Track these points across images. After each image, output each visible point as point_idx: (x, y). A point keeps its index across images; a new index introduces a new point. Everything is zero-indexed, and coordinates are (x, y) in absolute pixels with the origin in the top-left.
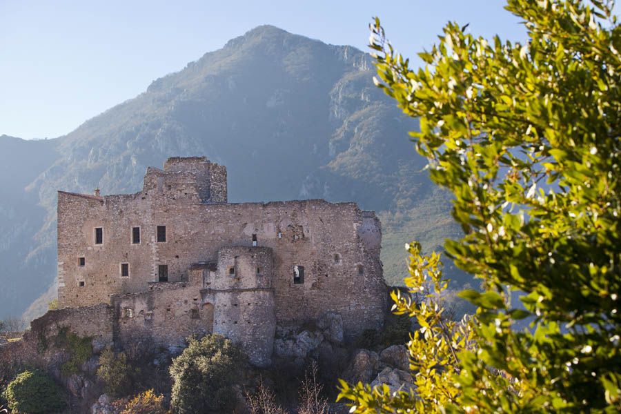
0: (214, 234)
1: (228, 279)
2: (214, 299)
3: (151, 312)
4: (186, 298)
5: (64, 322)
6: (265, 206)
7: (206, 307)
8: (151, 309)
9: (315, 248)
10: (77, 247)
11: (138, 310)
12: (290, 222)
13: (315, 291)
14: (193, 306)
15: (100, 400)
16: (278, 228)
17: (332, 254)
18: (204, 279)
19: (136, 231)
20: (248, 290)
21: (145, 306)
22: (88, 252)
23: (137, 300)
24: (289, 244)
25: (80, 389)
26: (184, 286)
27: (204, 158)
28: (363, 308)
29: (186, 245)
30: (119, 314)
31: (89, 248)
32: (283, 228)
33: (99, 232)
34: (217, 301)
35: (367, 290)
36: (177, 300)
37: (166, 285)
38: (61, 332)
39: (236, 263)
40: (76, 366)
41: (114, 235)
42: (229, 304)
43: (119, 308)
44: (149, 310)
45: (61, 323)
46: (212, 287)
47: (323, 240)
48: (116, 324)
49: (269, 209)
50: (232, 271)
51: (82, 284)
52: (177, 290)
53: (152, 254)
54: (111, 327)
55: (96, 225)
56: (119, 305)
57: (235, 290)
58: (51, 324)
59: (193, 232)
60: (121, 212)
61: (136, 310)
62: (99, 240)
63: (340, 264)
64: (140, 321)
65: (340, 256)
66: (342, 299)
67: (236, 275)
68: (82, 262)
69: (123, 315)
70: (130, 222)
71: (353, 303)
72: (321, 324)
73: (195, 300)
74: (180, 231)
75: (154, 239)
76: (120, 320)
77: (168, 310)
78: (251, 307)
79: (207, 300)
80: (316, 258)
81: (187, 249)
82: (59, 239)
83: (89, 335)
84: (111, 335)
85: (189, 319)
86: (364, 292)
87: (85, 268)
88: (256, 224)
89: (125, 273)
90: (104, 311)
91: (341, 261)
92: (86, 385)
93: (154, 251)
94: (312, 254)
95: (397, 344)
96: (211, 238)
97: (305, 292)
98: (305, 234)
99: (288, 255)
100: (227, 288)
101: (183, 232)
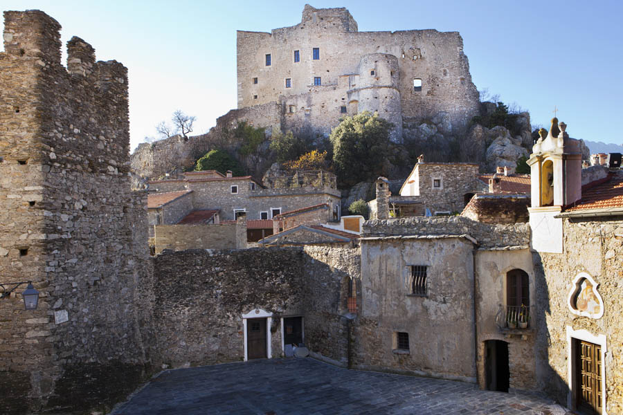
0: (355, 54)
1: (370, 78)
2: (358, 96)
3: (309, 108)
4: (336, 98)
5: (242, 119)
6: (392, 34)
7: (351, 104)
8: (310, 106)
9: (429, 65)
10: (252, 70)
11: (299, 107)
12: (411, 46)
13: (429, 97)
14: (341, 104)
15: (272, 168)
16: (403, 50)
17: (442, 69)
18: (350, 82)
19: (297, 53)
20: (386, 87)
21: (305, 104)
22: (260, 73)
23: (299, 99)
24: (411, 62)
25: (255, 165)
26: (335, 89)
27: (344, 8)
28: (465, 109)
29: (334, 63)
30: (285, 109)
31: (261, 70)
32: (406, 51)
33: (268, 57)
34: (361, 97)
35: (467, 96)
36: (330, 99)
37: (320, 88)
38: (240, 126)
39: (376, 66)
40: (252, 148)
41: (280, 58)
42: (371, 98)
43: (285, 106)
44: (308, 107)
45: (240, 119)
46: (356, 87)
47: (435, 60)
48: (283, 118)
49: (396, 37)
50: (372, 73)
51: (256, 97)
52: (330, 92)
53: (309, 69)
54: (279, 119)
55: (266, 52)
56: (285, 103)
57: (376, 87)
58: (233, 119)
59: (339, 53)
60: (285, 40)
61: (298, 107)
62: (268, 63)
63: (448, 76)
64: (302, 115)
65: (448, 71)
66: (449, 103)
67: (376, 75)
68: (256, 81)
69: (288, 111)
70: (292, 47)
71: (458, 106)
72: (435, 120)
73: (343, 99)
74: (331, 53)
75: (311, 57)
76: (286, 115)
77: (323, 107)
78: (388, 100)
79: (353, 98)
80: (430, 73)
81: (336, 65)
82: (238, 66)
83: (262, 126)
84: (278, 125)
85: (339, 114)
86: (465, 98)
87: (257, 85)
88: (386, 47)
89: (288, 85)
90: (274, 107)
91: (448, 75)
92: (260, 161)
93: (311, 66)
94: (427, 69)
95: (500, 125)
96: (353, 57)
97: (422, 98)
98: (422, 54)
99: (410, 70)
100: (369, 86)
101: (332, 53)
